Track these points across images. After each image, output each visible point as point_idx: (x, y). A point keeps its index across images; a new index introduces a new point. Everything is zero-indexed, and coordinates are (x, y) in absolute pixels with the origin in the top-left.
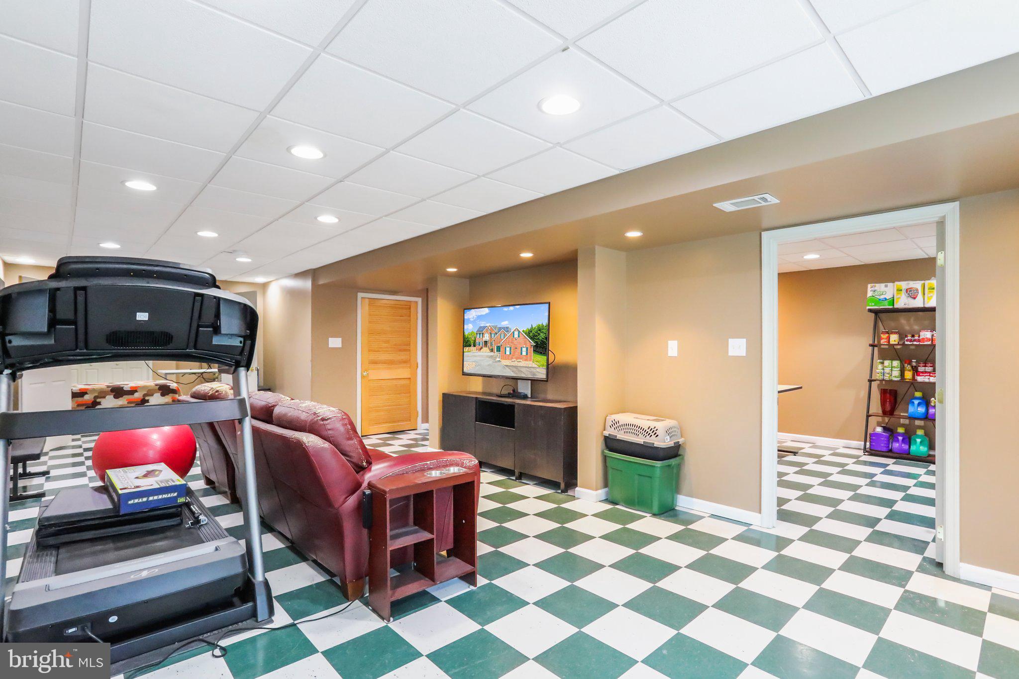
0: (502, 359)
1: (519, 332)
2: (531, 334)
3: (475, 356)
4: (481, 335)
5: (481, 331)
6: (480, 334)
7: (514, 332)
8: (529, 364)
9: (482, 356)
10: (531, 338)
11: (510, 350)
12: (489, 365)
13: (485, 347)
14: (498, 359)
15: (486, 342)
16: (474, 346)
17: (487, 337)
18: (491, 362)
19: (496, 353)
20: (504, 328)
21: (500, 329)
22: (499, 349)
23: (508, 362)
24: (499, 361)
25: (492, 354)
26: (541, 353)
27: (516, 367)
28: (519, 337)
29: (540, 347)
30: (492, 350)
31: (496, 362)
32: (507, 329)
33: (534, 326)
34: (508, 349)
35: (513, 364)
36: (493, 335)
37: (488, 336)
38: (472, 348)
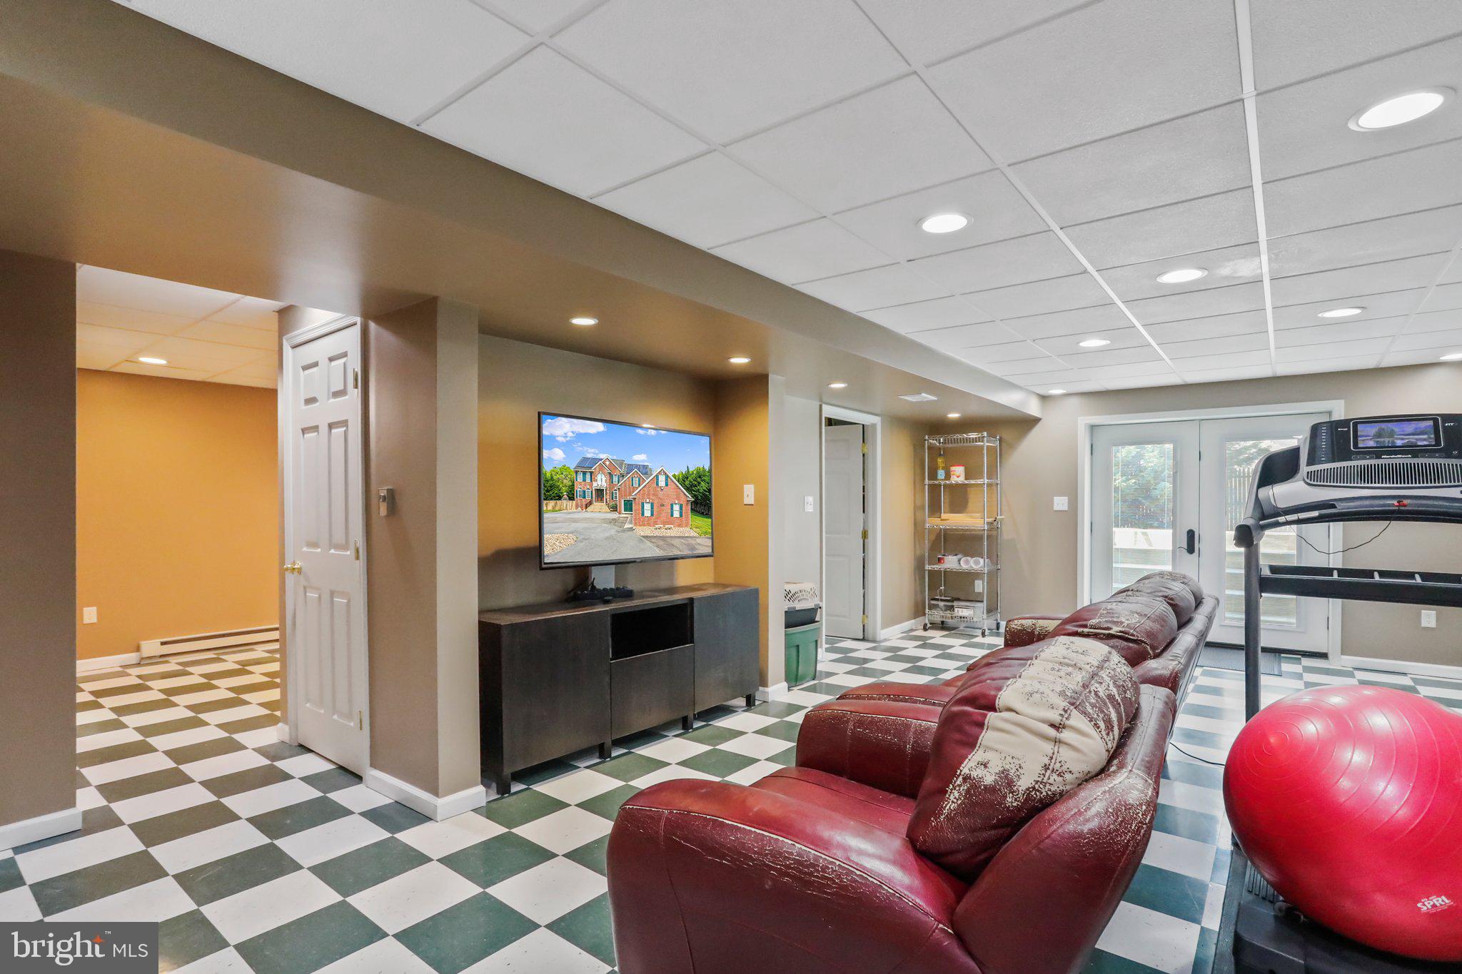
0: (635, 524)
1: (667, 477)
2: (687, 483)
3: (575, 521)
4: (588, 476)
5: (587, 467)
6: (584, 473)
7: (657, 476)
8: (686, 531)
9: (591, 520)
10: (688, 489)
11: (652, 508)
12: (607, 538)
13: (597, 501)
14: (627, 526)
15: (600, 493)
16: (571, 498)
17: (601, 481)
18: (613, 530)
19: (624, 515)
20: (637, 466)
21: (630, 467)
22: (629, 506)
23: (647, 531)
24: (631, 529)
25: (615, 515)
26: (703, 513)
27: (663, 538)
28: (667, 485)
29: (701, 504)
30: (614, 509)
31: (624, 531)
32: (645, 470)
33: (691, 470)
34: (647, 507)
35: (657, 533)
36: (615, 479)
37: (604, 479)
38: (565, 503)
